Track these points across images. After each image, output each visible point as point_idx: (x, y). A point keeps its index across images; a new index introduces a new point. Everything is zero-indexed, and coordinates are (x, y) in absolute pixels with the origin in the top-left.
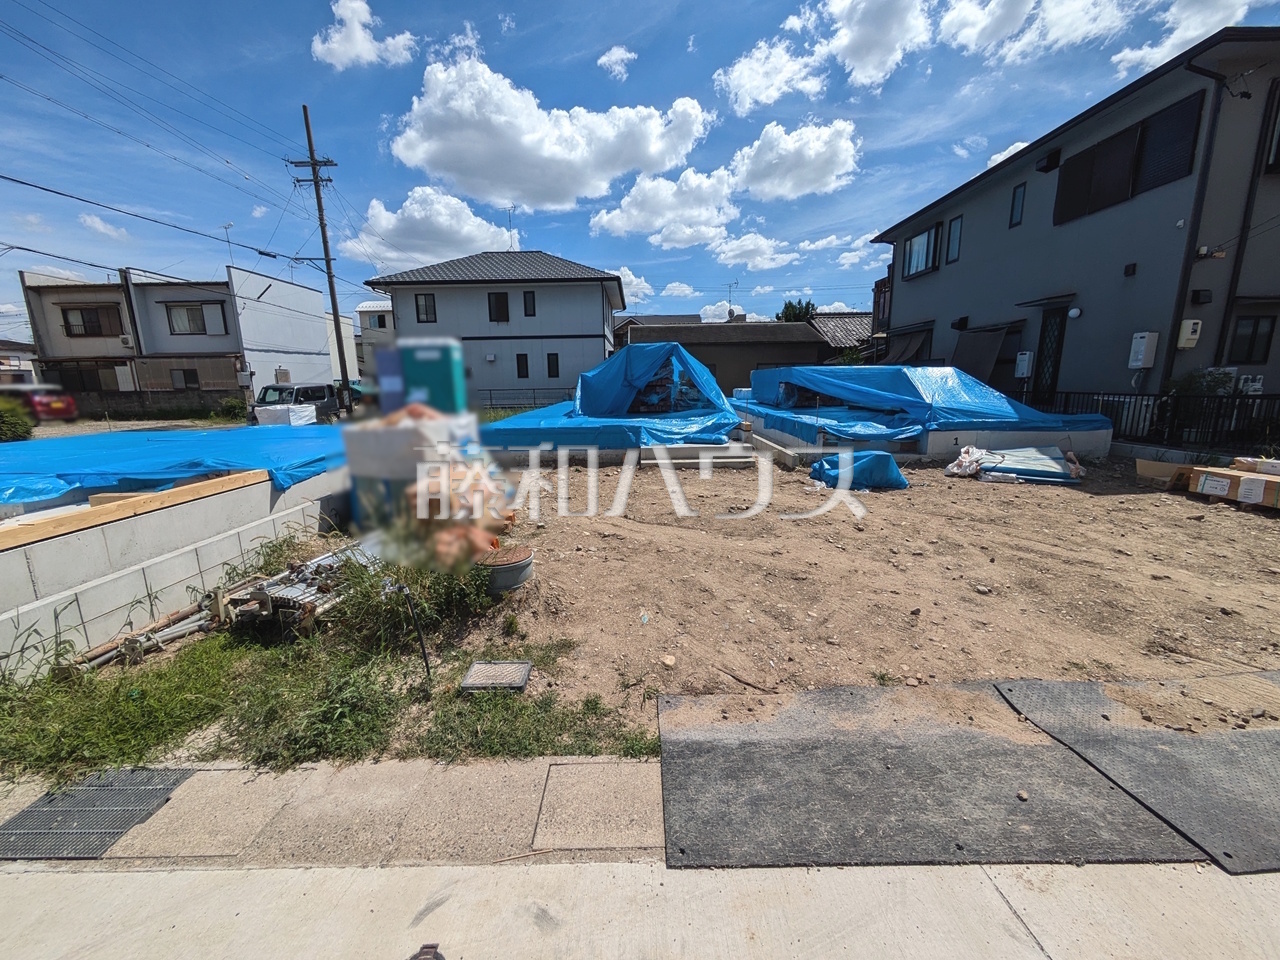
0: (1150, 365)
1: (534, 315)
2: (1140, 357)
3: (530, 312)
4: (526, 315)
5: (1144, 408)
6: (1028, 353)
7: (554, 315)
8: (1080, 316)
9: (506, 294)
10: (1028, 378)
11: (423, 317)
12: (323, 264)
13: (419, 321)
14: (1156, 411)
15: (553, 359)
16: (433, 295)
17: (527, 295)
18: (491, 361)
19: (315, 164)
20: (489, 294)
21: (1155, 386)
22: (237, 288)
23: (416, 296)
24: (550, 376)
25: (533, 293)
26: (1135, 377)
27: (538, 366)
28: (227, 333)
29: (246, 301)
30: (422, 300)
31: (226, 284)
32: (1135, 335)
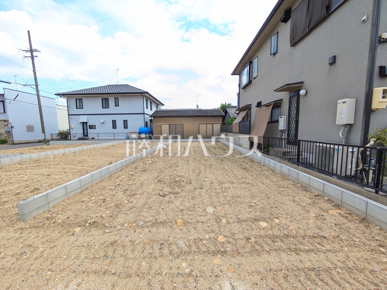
0: (352, 122)
1: (118, 106)
2: (344, 116)
3: (117, 105)
4: (116, 106)
5: (350, 155)
6: (283, 116)
7: (126, 106)
8: (306, 94)
9: (108, 98)
10: (285, 130)
11: (78, 107)
12: (35, 87)
13: (77, 108)
14: (360, 156)
15: (125, 122)
16: (82, 99)
17: (116, 99)
18: (103, 123)
19: (32, 51)
20: (102, 99)
21: (357, 137)
22: (6, 96)
23: (76, 99)
24: (124, 128)
25: (118, 98)
26: (341, 131)
27: (120, 124)
28: (5, 112)
29: (11, 101)
30: (78, 101)
31: (3, 95)
32: (339, 101)
